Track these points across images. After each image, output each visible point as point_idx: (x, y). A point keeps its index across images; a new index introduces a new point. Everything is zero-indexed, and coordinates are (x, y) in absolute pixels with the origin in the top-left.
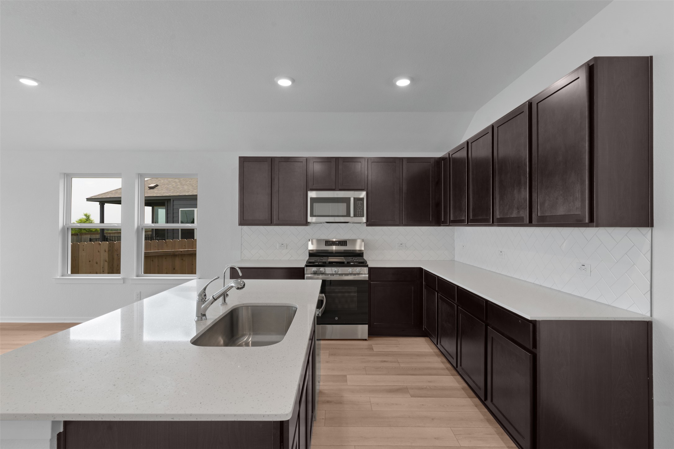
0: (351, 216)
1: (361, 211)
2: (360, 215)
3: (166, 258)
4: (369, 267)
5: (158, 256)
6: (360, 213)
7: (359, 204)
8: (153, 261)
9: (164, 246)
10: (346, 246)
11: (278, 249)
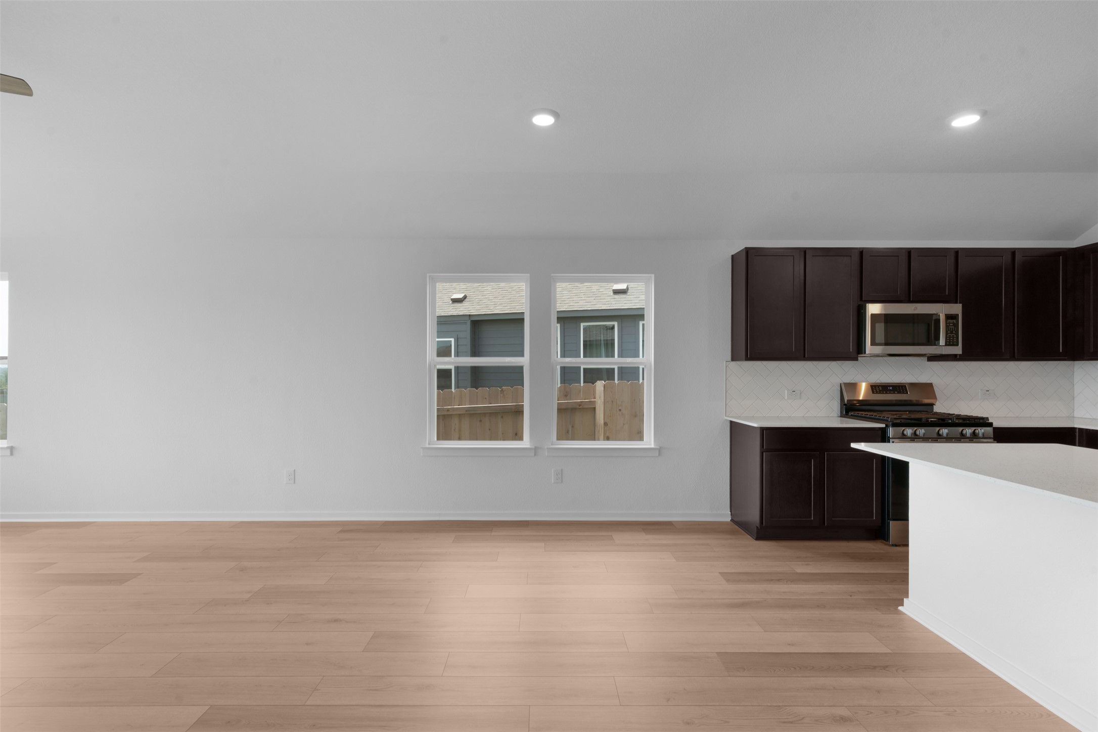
0: (940, 344)
1: (953, 336)
2: (951, 343)
3: (502, 417)
4: (994, 426)
5: (490, 413)
6: (953, 340)
7: (951, 324)
8: (481, 421)
9: (499, 397)
10: (908, 393)
11: (786, 398)
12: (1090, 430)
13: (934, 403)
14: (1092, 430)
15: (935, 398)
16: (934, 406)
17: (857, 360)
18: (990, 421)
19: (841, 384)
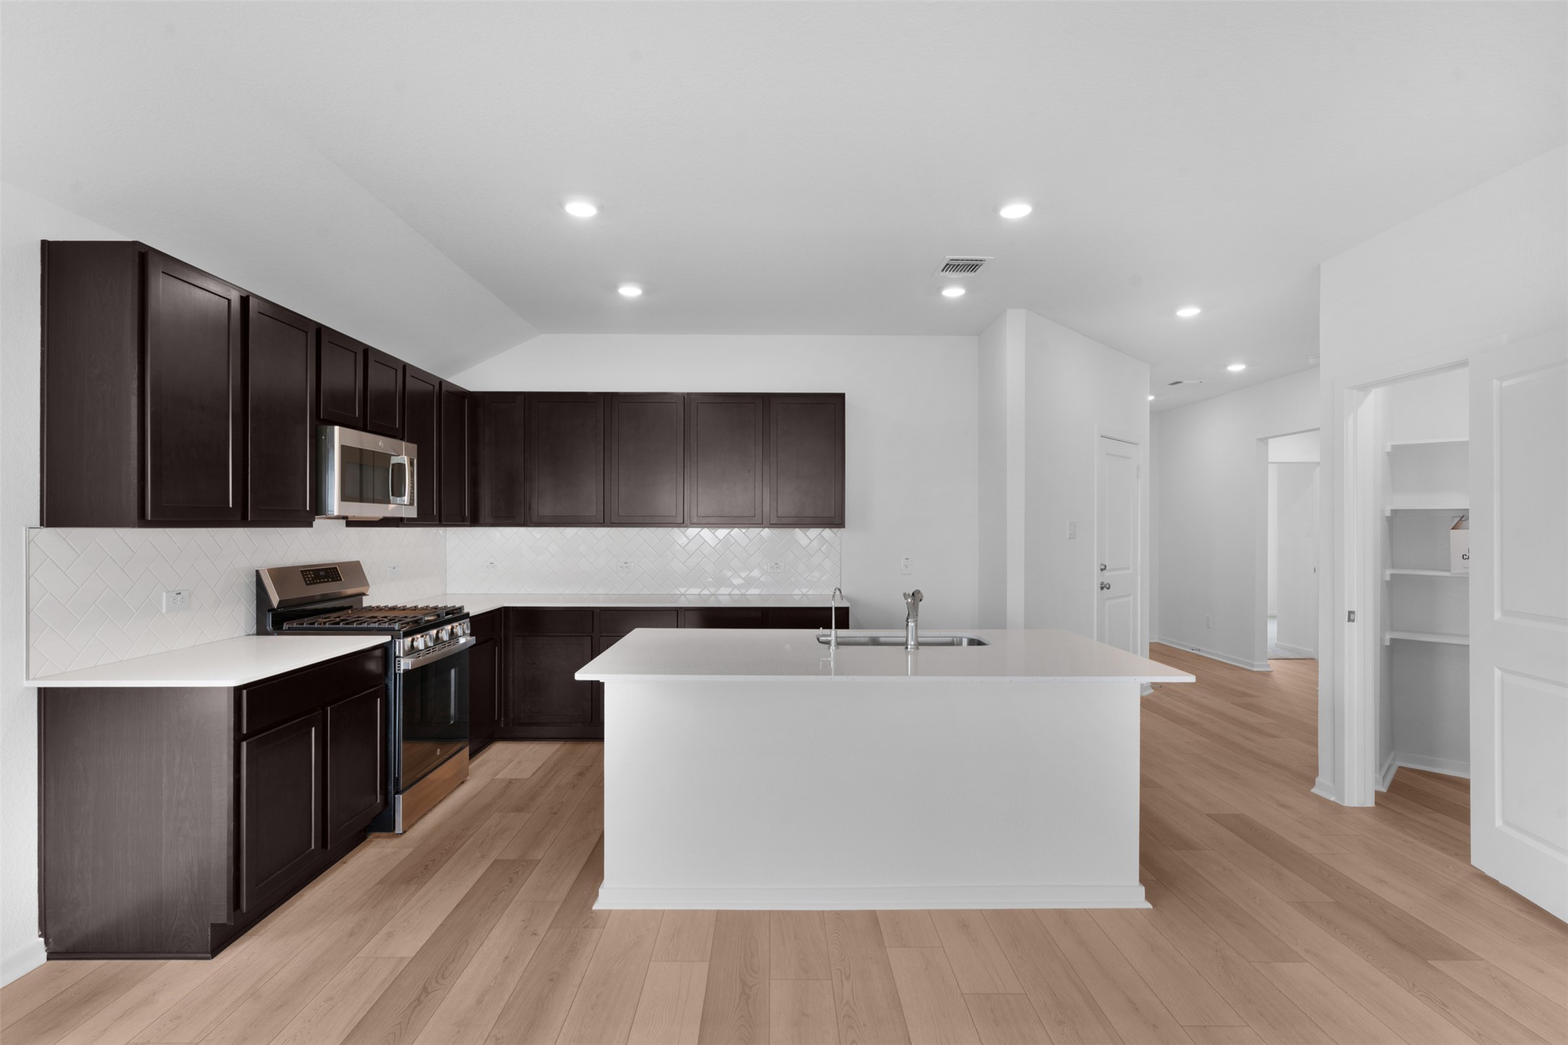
10: (341, 580)
11: (164, 611)
12: (517, 607)
13: (365, 592)
14: (520, 607)
15: (366, 584)
16: (364, 597)
17: (310, 525)
18: (466, 611)
19: (257, 572)
